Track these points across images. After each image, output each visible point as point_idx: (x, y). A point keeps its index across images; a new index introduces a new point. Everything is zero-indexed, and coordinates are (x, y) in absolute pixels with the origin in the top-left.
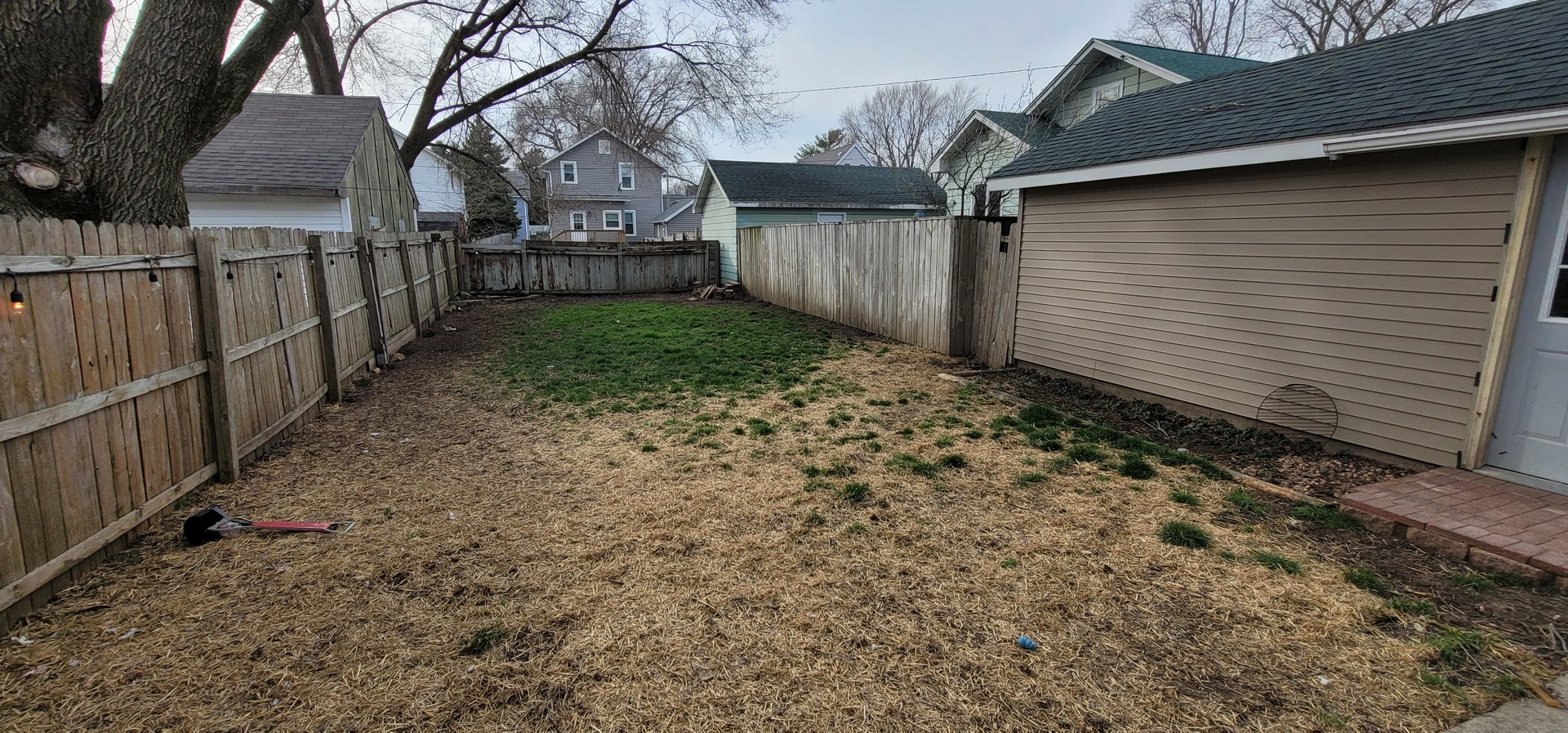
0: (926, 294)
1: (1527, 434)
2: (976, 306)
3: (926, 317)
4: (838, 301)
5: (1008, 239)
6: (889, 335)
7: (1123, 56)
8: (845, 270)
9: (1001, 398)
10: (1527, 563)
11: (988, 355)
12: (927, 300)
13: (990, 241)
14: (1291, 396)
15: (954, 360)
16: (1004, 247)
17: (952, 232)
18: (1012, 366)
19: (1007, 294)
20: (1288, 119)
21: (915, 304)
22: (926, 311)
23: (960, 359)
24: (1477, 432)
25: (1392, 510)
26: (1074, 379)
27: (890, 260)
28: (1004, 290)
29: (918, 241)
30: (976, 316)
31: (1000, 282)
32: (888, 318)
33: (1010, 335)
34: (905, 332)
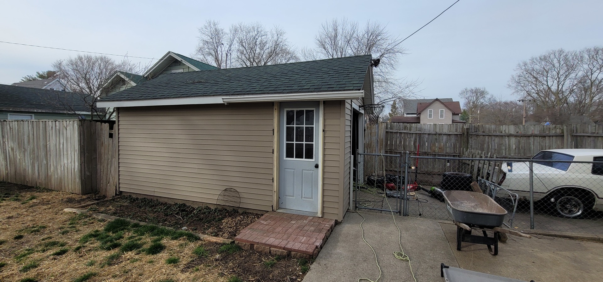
0: (66, 162)
1: (286, 196)
2: (98, 166)
3: (66, 174)
4: (7, 169)
5: (113, 132)
6: (44, 187)
7: (181, 60)
8: (10, 149)
9: (100, 218)
10: (284, 249)
11: (106, 191)
12: (66, 165)
13: (103, 132)
14: (227, 193)
15: (84, 197)
16: (111, 136)
17: (78, 128)
18: (119, 195)
19: (114, 159)
20: (215, 89)
21: (59, 167)
22: (66, 171)
23: (89, 195)
24: (275, 198)
25: (249, 240)
26: (149, 197)
27: (41, 143)
28: (113, 157)
29: (59, 133)
30: (99, 171)
31: (110, 153)
32: (43, 176)
33: (117, 180)
34: (54, 183)
